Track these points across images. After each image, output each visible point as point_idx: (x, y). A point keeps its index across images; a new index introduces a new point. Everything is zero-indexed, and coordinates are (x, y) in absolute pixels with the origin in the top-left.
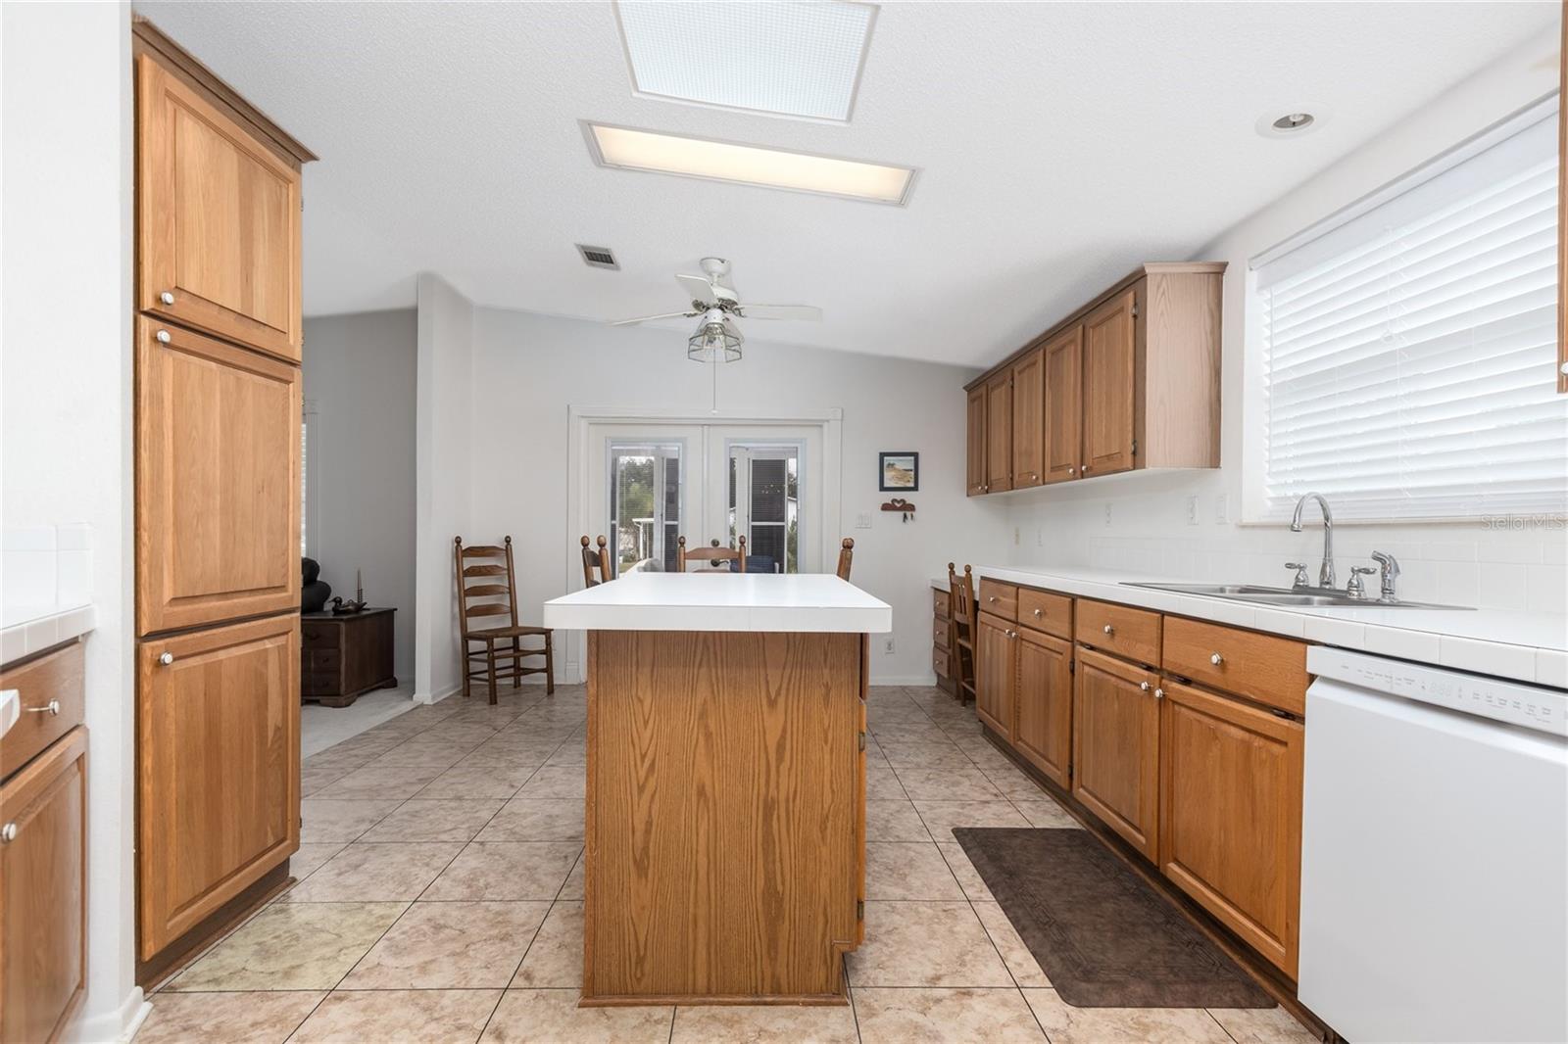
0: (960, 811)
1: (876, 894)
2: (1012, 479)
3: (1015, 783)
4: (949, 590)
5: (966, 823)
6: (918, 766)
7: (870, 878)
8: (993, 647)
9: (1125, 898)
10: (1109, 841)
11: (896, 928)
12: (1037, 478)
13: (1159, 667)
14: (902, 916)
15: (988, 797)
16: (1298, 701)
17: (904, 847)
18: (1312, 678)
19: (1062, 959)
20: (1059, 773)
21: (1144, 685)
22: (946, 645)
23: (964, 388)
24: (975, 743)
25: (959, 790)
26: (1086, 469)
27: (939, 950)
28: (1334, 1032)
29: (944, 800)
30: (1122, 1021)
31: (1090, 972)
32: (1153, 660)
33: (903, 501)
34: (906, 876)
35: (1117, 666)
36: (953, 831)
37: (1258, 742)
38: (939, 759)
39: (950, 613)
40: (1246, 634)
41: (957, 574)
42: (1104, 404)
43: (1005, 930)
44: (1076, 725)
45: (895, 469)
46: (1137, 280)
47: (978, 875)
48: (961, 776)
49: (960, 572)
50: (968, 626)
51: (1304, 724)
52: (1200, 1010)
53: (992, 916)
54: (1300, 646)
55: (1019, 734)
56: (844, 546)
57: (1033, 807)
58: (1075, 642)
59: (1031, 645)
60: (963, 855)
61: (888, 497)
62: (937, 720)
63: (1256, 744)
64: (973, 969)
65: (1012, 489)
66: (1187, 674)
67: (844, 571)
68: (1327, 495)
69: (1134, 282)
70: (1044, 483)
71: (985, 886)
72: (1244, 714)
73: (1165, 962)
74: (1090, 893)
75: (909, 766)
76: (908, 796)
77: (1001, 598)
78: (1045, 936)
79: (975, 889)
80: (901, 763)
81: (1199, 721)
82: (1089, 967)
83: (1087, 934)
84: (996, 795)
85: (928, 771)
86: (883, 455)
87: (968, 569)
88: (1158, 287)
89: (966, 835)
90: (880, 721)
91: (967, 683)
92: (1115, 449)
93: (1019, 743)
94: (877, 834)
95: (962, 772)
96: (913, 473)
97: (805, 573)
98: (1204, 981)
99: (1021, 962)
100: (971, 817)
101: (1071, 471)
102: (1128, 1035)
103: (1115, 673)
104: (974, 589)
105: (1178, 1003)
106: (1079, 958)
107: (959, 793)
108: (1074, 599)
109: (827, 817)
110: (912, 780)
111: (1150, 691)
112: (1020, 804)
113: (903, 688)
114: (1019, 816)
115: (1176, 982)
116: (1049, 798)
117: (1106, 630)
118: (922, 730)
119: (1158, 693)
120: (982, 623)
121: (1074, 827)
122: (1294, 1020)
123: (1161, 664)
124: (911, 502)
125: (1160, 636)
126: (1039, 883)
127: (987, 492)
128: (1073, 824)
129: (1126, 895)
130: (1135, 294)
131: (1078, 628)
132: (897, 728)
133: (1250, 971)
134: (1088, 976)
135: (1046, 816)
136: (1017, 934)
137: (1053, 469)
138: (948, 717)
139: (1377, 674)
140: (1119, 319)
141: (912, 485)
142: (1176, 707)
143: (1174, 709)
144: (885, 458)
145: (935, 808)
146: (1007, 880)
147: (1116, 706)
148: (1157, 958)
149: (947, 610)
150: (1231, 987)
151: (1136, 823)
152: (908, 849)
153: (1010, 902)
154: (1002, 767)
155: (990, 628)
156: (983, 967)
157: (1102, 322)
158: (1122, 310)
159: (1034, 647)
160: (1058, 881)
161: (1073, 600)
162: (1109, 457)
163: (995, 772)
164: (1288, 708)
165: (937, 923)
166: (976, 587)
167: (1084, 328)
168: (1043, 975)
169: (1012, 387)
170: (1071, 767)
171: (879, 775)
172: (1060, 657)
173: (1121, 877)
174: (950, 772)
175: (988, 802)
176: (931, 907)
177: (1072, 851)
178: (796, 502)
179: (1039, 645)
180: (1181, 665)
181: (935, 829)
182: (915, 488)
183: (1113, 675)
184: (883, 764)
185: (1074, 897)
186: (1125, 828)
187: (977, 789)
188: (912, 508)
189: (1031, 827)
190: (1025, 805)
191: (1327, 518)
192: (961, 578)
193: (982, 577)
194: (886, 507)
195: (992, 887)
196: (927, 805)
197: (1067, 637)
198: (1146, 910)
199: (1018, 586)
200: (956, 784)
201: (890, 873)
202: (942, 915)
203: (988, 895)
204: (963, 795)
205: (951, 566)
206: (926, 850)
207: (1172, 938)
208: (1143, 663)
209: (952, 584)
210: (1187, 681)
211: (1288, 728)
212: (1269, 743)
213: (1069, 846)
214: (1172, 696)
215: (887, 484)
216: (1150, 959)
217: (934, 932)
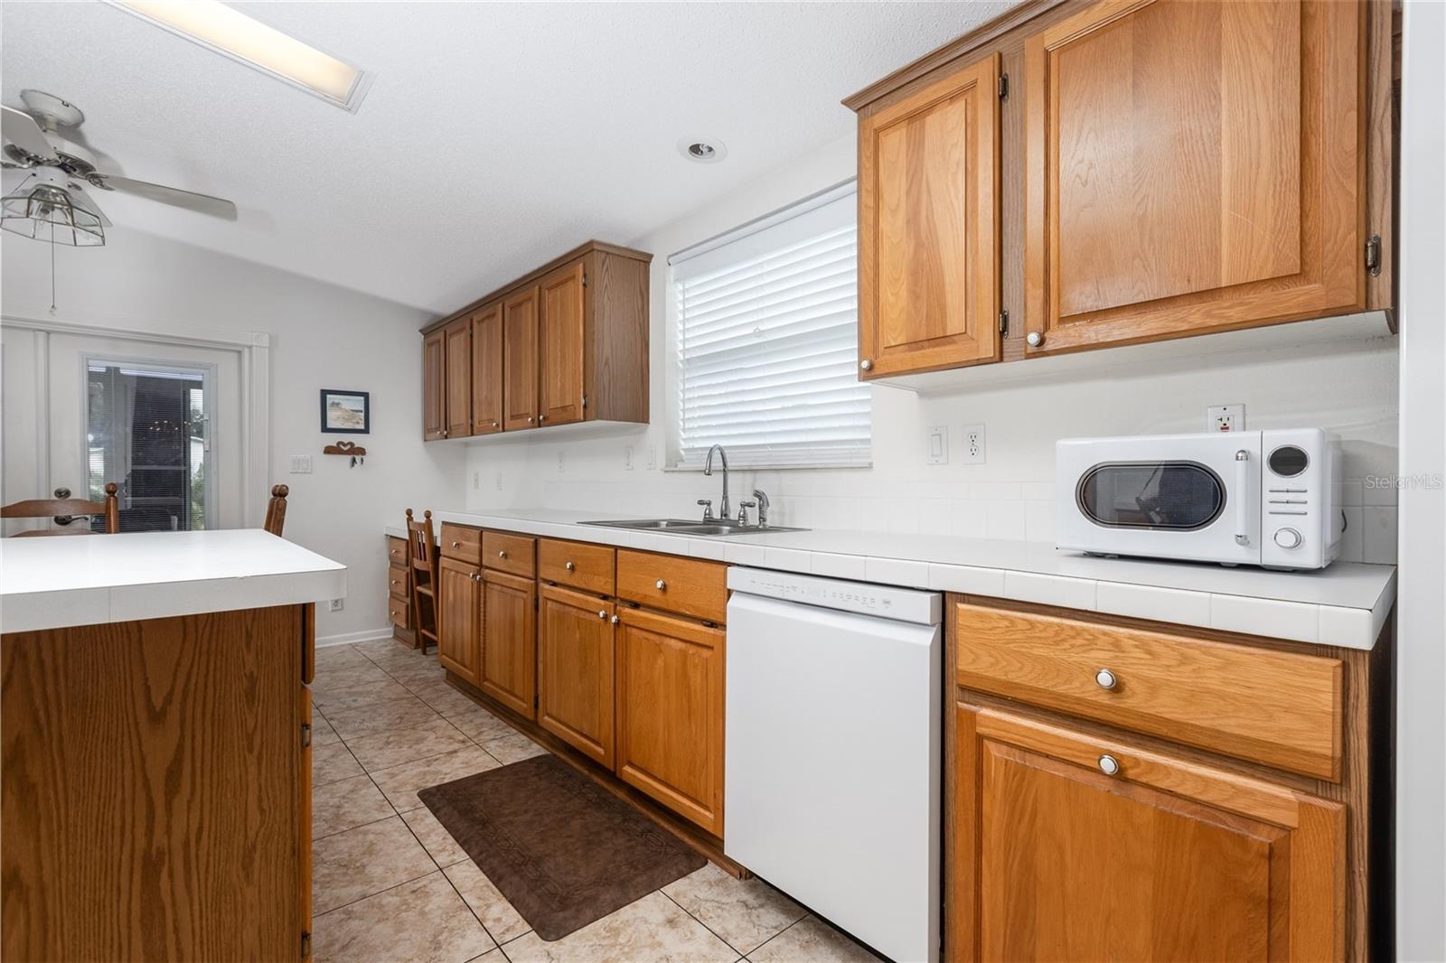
0: (427, 769)
1: (325, 905)
2: (472, 425)
3: (482, 724)
4: (408, 538)
5: (433, 782)
6: (375, 731)
7: (317, 886)
8: (456, 589)
9: (589, 810)
10: (572, 759)
11: (354, 938)
12: (497, 425)
13: (613, 595)
14: (360, 919)
15: (456, 746)
16: (720, 612)
17: (360, 833)
18: (730, 592)
19: (539, 896)
20: (525, 706)
21: (601, 614)
22: (404, 594)
23: (420, 331)
24: (437, 691)
25: (423, 747)
26: (542, 419)
27: (409, 942)
28: (746, 869)
29: (407, 763)
30: (596, 935)
31: (565, 899)
32: (609, 590)
33: (352, 444)
34: (364, 866)
35: (578, 599)
36: (418, 795)
37: (692, 650)
38: (400, 717)
39: (407, 560)
40: (682, 561)
41: (415, 520)
42: (559, 360)
43: (482, 887)
44: (541, 658)
45: (341, 409)
46: (586, 253)
47: (450, 836)
48: (424, 730)
49: (419, 518)
50: (428, 573)
51: (725, 630)
52: (655, 893)
53: (466, 877)
54: (721, 568)
55: (484, 675)
56: (274, 494)
57: (501, 744)
58: (539, 580)
59: (496, 587)
60: (432, 819)
61: (332, 439)
62: (396, 675)
63: (691, 652)
64: (450, 948)
65: (472, 434)
66: (636, 599)
67: (275, 523)
68: (725, 447)
69: (583, 255)
70: (504, 431)
71: (457, 846)
72: (682, 627)
73: (626, 860)
74: (559, 816)
75: (363, 734)
76: (363, 768)
77: (463, 542)
78: (522, 877)
79: (447, 853)
80: (354, 732)
81: (647, 639)
82: (564, 894)
83: (561, 859)
84: (463, 742)
85: (387, 734)
86: (324, 393)
87: (428, 515)
88: (603, 264)
89: (434, 795)
90: (326, 689)
91: (428, 630)
92: (568, 402)
93: (485, 683)
94: (326, 826)
95: (425, 726)
96: (363, 414)
97: (218, 528)
98: (657, 864)
99: (499, 916)
100: (438, 773)
101: (530, 419)
102: (603, 946)
103: (575, 604)
104: (435, 534)
105: (640, 894)
106: (555, 887)
107: (425, 749)
108: (537, 539)
109: (254, 847)
110: (368, 751)
111: (606, 618)
112: (487, 744)
113: (353, 646)
114: (487, 758)
115: (636, 875)
116: (514, 731)
117: (568, 567)
118: (378, 689)
119: (614, 619)
120: (444, 568)
121: (539, 754)
122: (719, 869)
123: (616, 593)
124: (359, 446)
125: (614, 567)
126: (511, 823)
127: (446, 437)
128: (539, 751)
129: (589, 806)
130: (584, 265)
131: (541, 566)
132: (347, 693)
133: (687, 839)
134: (564, 903)
135: (515, 749)
136: (494, 887)
137: (513, 417)
138: (407, 669)
139: (775, 585)
140: (570, 285)
141: (362, 427)
142: (629, 629)
143: (626, 632)
144: (328, 396)
145: (398, 775)
146: (480, 832)
147: (578, 635)
148: (619, 858)
149: (404, 558)
150: (676, 861)
151: (596, 736)
152: (366, 833)
153: (484, 855)
154: (468, 710)
155: (453, 573)
156: (460, 941)
157: (557, 285)
158: (573, 277)
159: (499, 588)
160: (531, 814)
161: (536, 543)
162: (564, 408)
163: (461, 717)
164: (713, 618)
165: (406, 911)
166: (437, 531)
167: (540, 289)
168: (522, 920)
169: (471, 336)
170: (536, 698)
171: (327, 753)
172: (524, 595)
173: (583, 791)
174: (414, 729)
175: (455, 752)
176: (396, 895)
177: (540, 779)
178: (203, 442)
179: (502, 586)
180: (632, 592)
181: (398, 799)
182: (366, 431)
183: (575, 607)
184: (333, 739)
185: (546, 825)
186: (586, 745)
187: (443, 740)
188: (362, 451)
189: (500, 765)
190: (492, 744)
191: (725, 465)
192: (420, 524)
193: (443, 522)
194: (329, 450)
195: (464, 843)
196: (387, 774)
197: (531, 575)
198: (607, 815)
199: (482, 530)
200: (420, 741)
201: (345, 870)
202: (410, 898)
203: (462, 855)
204: (428, 751)
205: (409, 513)
206: (388, 827)
207: (629, 834)
208: (600, 594)
209: (410, 531)
210: (636, 606)
211: (714, 635)
212: (700, 649)
213: (536, 775)
214: (625, 619)
215: (330, 425)
216: (614, 862)
217: (402, 923)
